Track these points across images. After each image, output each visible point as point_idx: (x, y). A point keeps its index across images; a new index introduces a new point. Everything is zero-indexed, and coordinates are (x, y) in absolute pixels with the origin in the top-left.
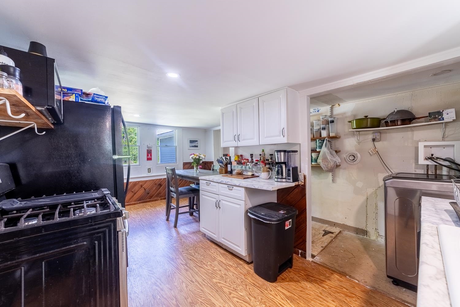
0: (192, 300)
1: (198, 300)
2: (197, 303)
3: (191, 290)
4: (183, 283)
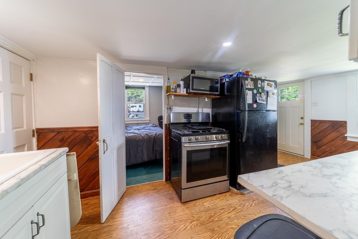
0: (216, 230)
1: (216, 235)
2: (213, 234)
3: (228, 231)
4: (236, 226)
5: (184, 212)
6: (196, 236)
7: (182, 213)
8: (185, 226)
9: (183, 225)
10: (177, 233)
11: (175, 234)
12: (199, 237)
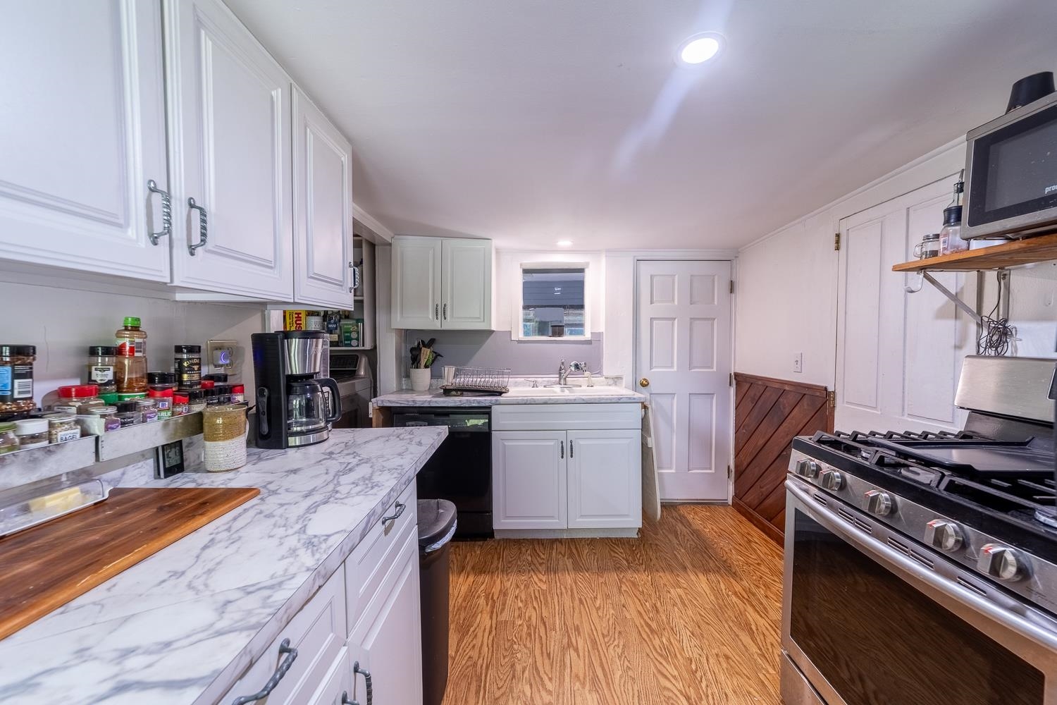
5: (735, 692)
6: (636, 688)
7: (730, 687)
8: (674, 677)
9: (676, 673)
10: (651, 655)
11: (648, 651)
12: (631, 694)
